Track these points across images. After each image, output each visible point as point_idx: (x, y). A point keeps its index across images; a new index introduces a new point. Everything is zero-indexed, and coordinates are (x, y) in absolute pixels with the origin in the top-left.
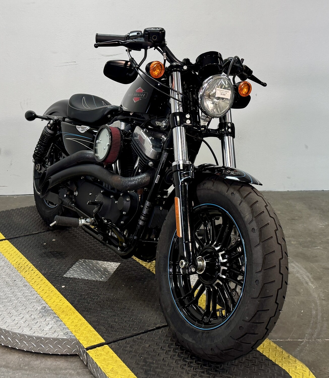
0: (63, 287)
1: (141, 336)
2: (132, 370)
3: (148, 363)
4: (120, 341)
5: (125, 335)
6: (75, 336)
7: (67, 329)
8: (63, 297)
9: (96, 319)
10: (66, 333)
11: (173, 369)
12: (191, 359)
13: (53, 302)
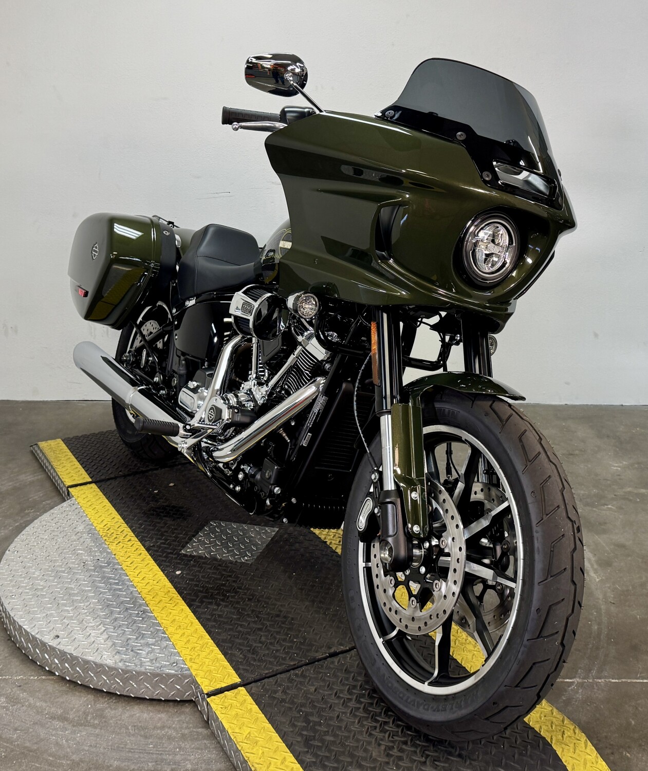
0: (178, 573)
1: (303, 671)
2: (283, 736)
3: (311, 724)
4: (266, 680)
5: (275, 668)
6: (190, 668)
7: (178, 654)
8: (177, 593)
9: (229, 637)
10: (174, 663)
11: (354, 736)
12: (386, 716)
13: (159, 602)
